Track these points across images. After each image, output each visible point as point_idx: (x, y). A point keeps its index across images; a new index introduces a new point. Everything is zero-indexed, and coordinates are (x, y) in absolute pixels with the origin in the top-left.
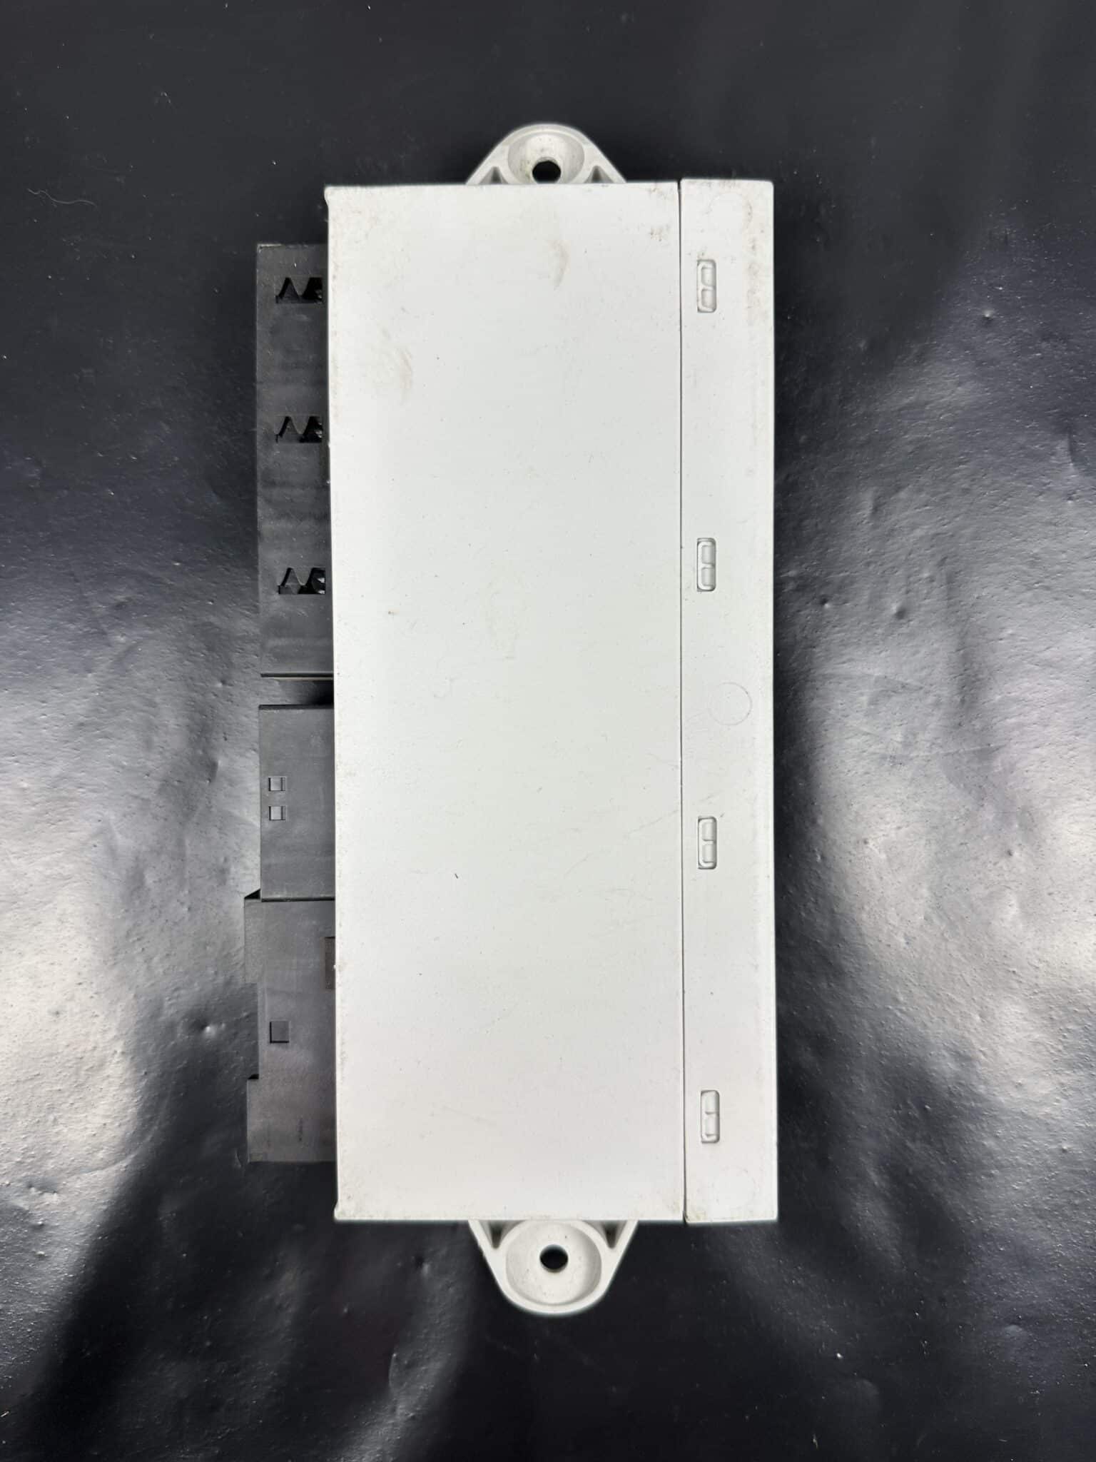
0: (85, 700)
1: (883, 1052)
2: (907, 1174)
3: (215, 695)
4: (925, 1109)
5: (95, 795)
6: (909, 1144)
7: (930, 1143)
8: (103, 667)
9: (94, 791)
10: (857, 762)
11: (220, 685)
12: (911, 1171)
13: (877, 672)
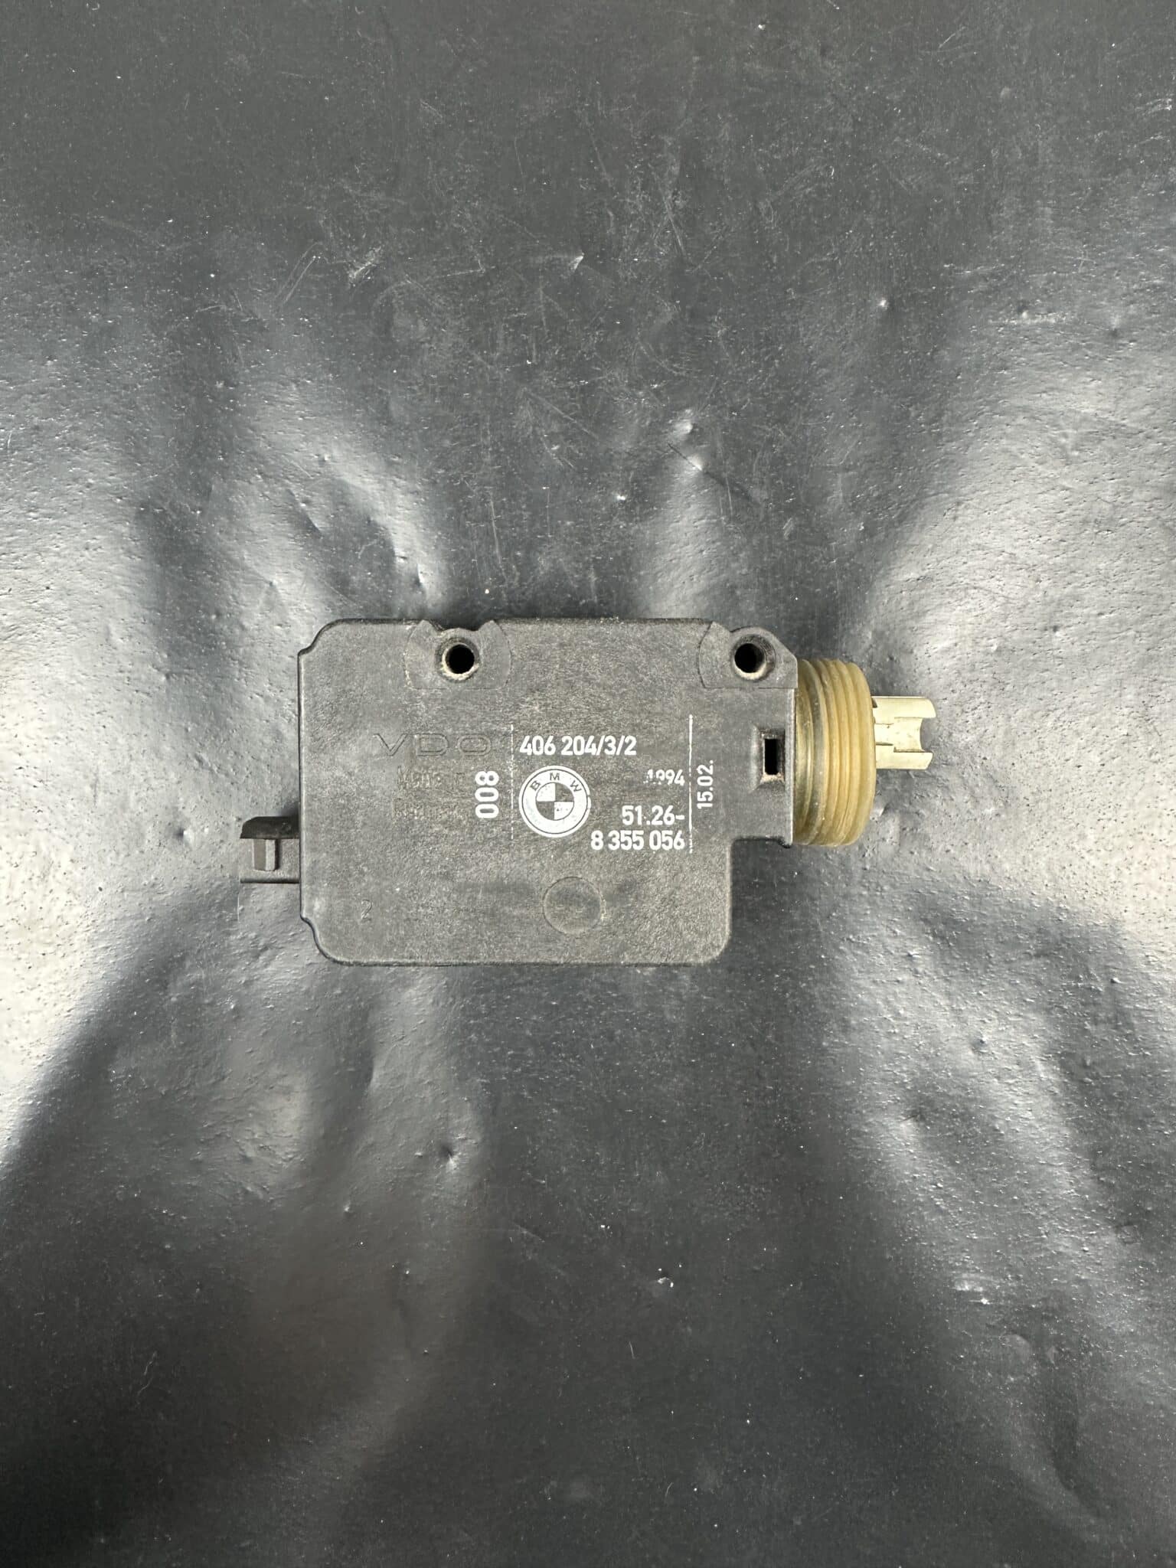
0: (43, 396)
1: (1062, 906)
2: (1085, 1066)
3: (213, 398)
4: (1113, 982)
5: (51, 521)
6: (1088, 1027)
7: (1117, 1027)
8: (67, 353)
9: (49, 516)
10: (1052, 525)
11: (220, 385)
12: (1088, 1062)
13: (1088, 408)
